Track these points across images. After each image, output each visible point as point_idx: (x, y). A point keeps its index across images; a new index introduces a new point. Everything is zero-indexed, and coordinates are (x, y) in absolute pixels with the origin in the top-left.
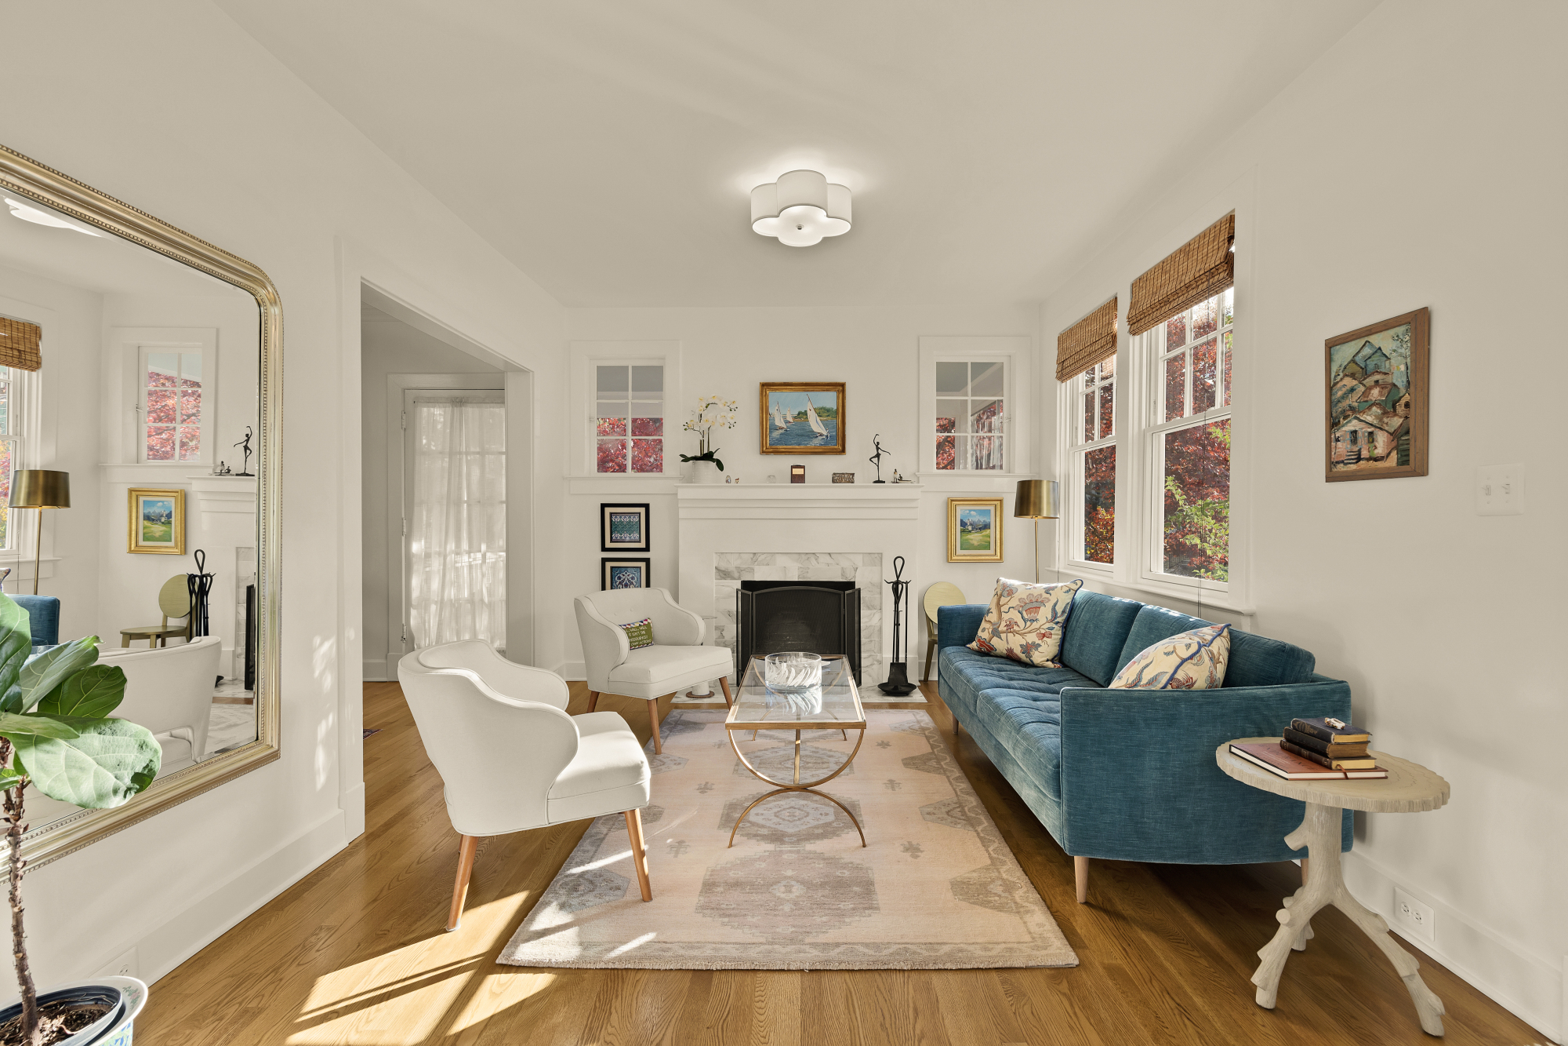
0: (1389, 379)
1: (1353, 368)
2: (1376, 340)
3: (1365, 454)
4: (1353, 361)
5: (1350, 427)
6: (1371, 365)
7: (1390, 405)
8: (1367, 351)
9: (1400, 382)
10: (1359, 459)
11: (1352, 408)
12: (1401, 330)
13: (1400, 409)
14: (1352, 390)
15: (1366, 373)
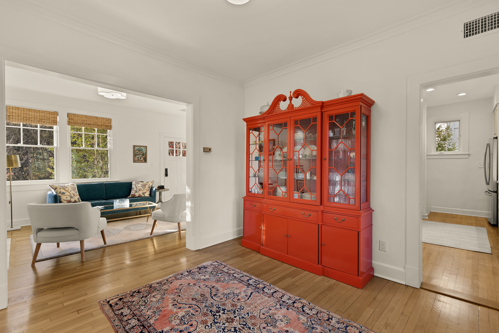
0: (143, 152)
1: (138, 150)
2: (142, 148)
3: (140, 160)
4: (138, 149)
5: (138, 156)
6: (141, 150)
7: (143, 155)
8: (140, 148)
9: (145, 153)
10: (139, 160)
11: (138, 154)
12: (145, 147)
13: (144, 155)
14: (138, 152)
15: (140, 151)
